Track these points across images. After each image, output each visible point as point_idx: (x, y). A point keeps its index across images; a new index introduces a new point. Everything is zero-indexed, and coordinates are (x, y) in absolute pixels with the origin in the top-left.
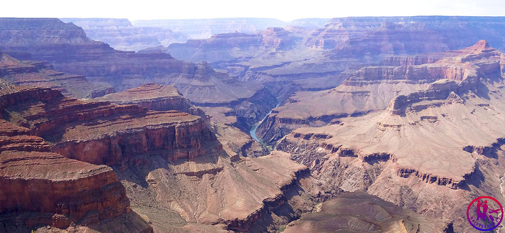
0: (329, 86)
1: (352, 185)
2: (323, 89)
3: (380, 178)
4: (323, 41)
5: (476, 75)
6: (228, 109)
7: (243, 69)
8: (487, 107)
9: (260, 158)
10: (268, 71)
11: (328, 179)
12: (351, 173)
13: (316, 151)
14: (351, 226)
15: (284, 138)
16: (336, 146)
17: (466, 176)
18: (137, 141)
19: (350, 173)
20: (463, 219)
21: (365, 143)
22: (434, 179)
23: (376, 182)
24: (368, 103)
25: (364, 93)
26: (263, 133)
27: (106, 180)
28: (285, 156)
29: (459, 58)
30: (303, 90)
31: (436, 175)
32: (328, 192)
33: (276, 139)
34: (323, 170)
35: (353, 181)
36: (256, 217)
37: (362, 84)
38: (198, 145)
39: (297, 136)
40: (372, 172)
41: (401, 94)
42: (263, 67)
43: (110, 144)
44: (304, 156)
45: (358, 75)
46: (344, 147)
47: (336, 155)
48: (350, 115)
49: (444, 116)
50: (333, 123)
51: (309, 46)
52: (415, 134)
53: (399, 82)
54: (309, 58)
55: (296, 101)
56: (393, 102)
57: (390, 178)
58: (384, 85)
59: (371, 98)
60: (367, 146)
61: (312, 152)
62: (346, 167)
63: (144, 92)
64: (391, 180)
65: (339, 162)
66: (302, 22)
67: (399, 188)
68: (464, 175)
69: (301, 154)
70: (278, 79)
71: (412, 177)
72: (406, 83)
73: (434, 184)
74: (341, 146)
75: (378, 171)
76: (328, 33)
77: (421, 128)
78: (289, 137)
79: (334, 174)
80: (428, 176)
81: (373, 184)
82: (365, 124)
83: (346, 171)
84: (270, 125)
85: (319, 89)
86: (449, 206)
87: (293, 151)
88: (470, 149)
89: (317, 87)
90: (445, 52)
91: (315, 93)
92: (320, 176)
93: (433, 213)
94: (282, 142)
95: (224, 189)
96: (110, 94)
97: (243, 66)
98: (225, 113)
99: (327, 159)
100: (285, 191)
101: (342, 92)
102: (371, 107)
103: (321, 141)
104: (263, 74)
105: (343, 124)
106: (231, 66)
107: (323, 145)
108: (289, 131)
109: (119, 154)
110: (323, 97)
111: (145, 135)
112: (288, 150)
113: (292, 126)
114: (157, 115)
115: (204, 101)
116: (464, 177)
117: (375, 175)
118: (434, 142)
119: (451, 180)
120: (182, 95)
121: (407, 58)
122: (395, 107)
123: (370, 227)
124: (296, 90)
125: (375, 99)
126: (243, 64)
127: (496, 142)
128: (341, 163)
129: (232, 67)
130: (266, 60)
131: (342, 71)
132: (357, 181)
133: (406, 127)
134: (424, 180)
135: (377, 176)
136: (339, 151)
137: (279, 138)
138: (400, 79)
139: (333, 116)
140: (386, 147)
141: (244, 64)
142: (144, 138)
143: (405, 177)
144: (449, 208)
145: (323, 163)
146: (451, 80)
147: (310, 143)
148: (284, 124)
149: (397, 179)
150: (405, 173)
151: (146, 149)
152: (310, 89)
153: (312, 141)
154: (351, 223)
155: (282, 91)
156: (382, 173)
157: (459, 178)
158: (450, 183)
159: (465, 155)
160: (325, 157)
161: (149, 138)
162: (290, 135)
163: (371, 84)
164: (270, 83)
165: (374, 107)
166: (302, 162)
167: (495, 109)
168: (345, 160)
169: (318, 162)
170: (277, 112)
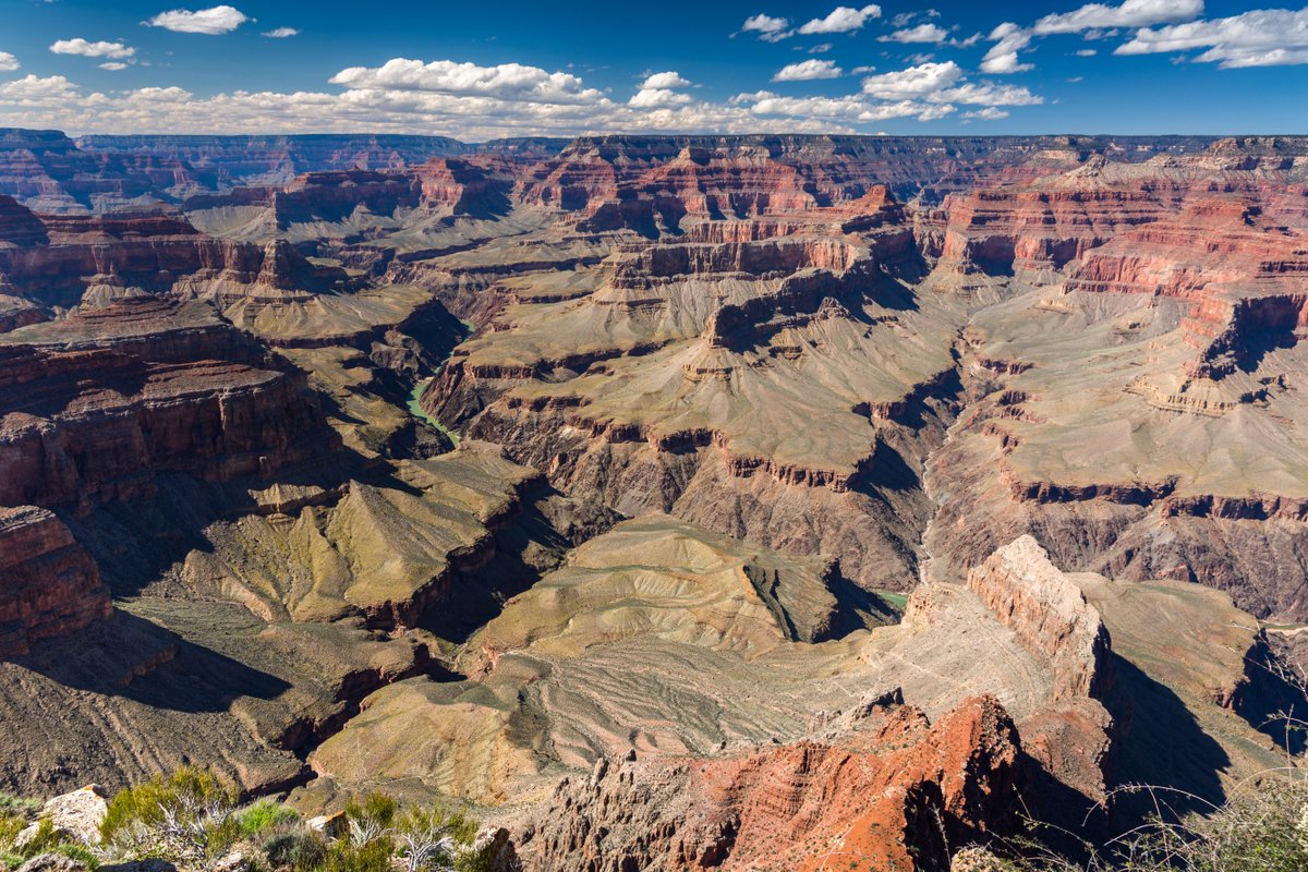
0: (577, 290)
1: (640, 503)
2: (565, 299)
3: (695, 482)
4: (559, 191)
5: (870, 258)
6: (349, 353)
7: (380, 256)
8: (892, 323)
9: (434, 459)
10: (440, 261)
11: (588, 495)
12: (635, 478)
13: (558, 435)
14: (642, 589)
15: (486, 410)
16: (601, 421)
17: (861, 464)
18: (118, 441)
19: (633, 478)
20: (858, 551)
21: (662, 410)
22: (800, 476)
23: (686, 493)
24: (663, 322)
25: (653, 303)
26: (436, 402)
27: (37, 544)
28: (488, 450)
29: (837, 226)
30: (522, 301)
31: (805, 466)
32: (589, 523)
33: (467, 414)
34: (576, 476)
35: (641, 494)
36: (434, 593)
37: (648, 286)
38: (281, 441)
39: (515, 404)
40: (679, 471)
41: (728, 302)
42: (427, 251)
43: (42, 453)
44: (534, 448)
45: (639, 265)
46: (617, 423)
47: (603, 440)
48: (626, 353)
49: (814, 344)
50: (593, 372)
51: (528, 201)
52: (760, 385)
53: (723, 278)
54: (532, 228)
55: (507, 327)
56: (712, 320)
57: (715, 480)
58: (692, 287)
59: (668, 313)
60: (666, 417)
61: (551, 439)
62: (626, 466)
63: (127, 318)
64: (717, 484)
65: (610, 456)
66: (511, 147)
67: (733, 500)
68: (855, 462)
69: (526, 443)
70: (463, 279)
71: (759, 474)
72: (738, 278)
73: (803, 484)
74: (612, 420)
75: (692, 469)
76: (570, 172)
77: (771, 374)
78: (497, 408)
79: (600, 482)
80: (790, 470)
81: (683, 496)
82: (660, 371)
83: (625, 475)
84: (452, 384)
85: (557, 299)
86: (832, 526)
87: (508, 438)
88: (864, 410)
89: (551, 293)
90: (810, 211)
91: (549, 308)
92: (572, 488)
93: (803, 544)
94: (482, 420)
95: (354, 536)
96: (32, 327)
97: (379, 250)
98: (343, 362)
99: (584, 451)
100: (496, 527)
101: (608, 303)
102: (668, 332)
103: (567, 414)
104: (429, 267)
105: (612, 373)
106: (350, 249)
107: (574, 421)
108: (496, 395)
109: (71, 476)
110: (567, 315)
111: (140, 424)
112: (496, 437)
113: (500, 384)
114: (169, 375)
115: (289, 335)
116: (856, 466)
117: (685, 476)
118: (796, 399)
119: (833, 474)
120: (231, 322)
121: (737, 226)
122: (718, 331)
123: (678, 587)
124: (507, 301)
125: (676, 315)
126: (379, 246)
127: (912, 391)
128: (614, 458)
129: (353, 253)
130: (433, 235)
131: (604, 257)
132: (649, 492)
133: (741, 371)
134: (781, 477)
135: (689, 478)
136: (607, 432)
137: (474, 412)
138: (725, 271)
139: (591, 357)
140: (705, 415)
141: (380, 243)
142: (137, 431)
143: (746, 475)
144: (832, 532)
145: (576, 460)
146: (824, 269)
147: (544, 419)
148: (483, 380)
149: (729, 481)
150: (745, 467)
151: (144, 459)
152: (536, 300)
153: (548, 413)
154: (641, 583)
155: (474, 306)
156: (699, 472)
157: (845, 471)
158: (831, 480)
159: (855, 422)
160: (579, 446)
161: (149, 431)
162: (498, 403)
163: (667, 282)
164: (446, 287)
165: (675, 334)
166: (529, 462)
167: (908, 324)
168: (619, 449)
169: (563, 459)
170: (466, 353)
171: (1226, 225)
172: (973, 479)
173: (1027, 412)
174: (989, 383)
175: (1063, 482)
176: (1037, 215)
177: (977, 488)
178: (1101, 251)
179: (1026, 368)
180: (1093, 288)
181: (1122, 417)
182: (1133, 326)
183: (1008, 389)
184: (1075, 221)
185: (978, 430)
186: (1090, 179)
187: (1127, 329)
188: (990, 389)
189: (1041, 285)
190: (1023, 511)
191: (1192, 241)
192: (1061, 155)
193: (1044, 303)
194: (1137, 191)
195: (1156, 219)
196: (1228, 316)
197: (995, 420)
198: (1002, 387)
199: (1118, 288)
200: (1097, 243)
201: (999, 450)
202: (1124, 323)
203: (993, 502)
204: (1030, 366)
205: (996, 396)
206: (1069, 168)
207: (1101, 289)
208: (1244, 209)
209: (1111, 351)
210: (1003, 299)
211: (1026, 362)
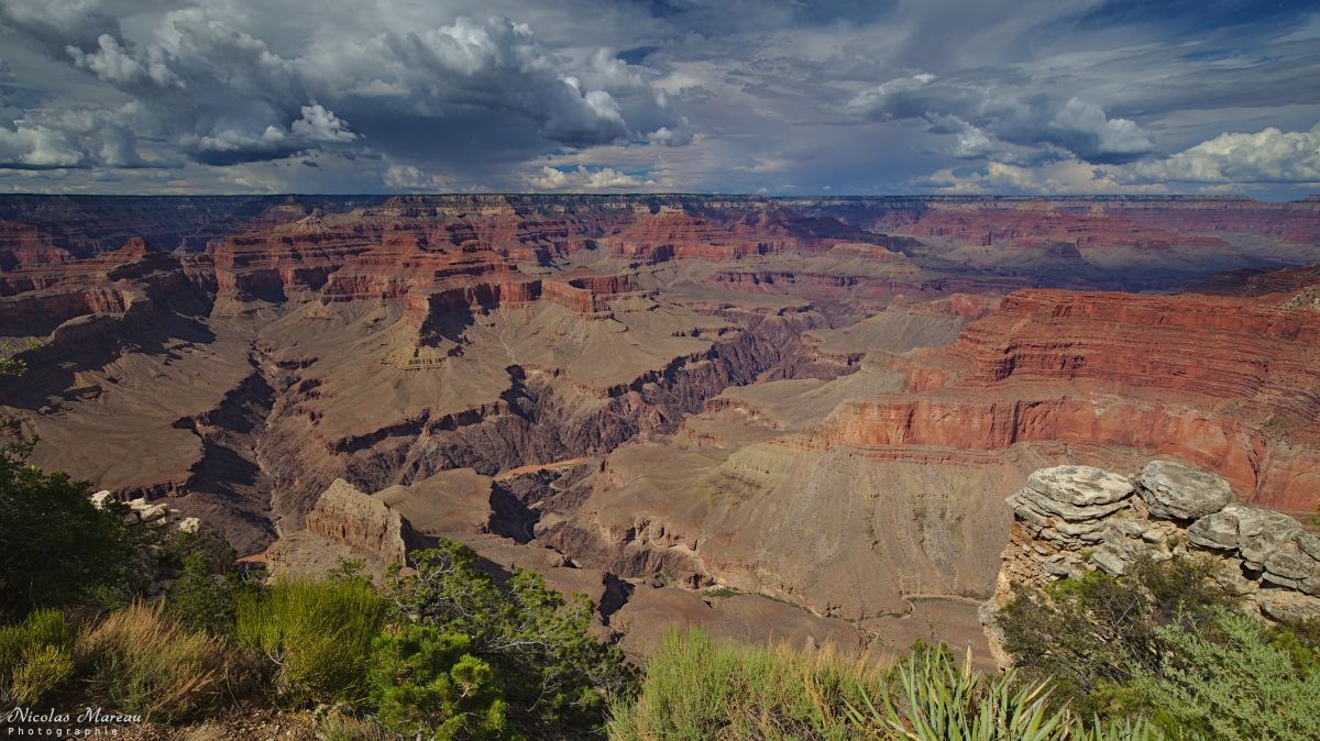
5: (148, 299)
8: (190, 349)
17: (195, 467)
29: (101, 275)
49: (113, 380)
52: (61, 429)
68: (190, 467)
80: (122, 491)
88: (186, 423)
90: (69, 263)
116: (191, 470)
118: (110, 431)
119: (170, 483)
127: (225, 398)
146: (99, 314)
157: (183, 476)
158: (170, 489)
159: (179, 435)
171: (409, 252)
172: (297, 450)
173: (322, 392)
174: (288, 378)
175: (359, 433)
176: (287, 253)
177: (302, 455)
178: (339, 274)
179: (312, 362)
180: (342, 300)
181: (385, 380)
182: (376, 321)
183: (303, 379)
184: (315, 255)
185: (290, 414)
186: (316, 226)
187: (372, 323)
188: (290, 383)
189: (305, 302)
190: (340, 461)
191: (393, 262)
192: (290, 209)
193: (311, 314)
194: (351, 232)
195: (369, 250)
196: (426, 305)
197: (302, 404)
198: (299, 379)
199: (358, 297)
200: (336, 268)
201: (310, 424)
202: (369, 319)
203: (317, 462)
204: (316, 360)
205: (297, 386)
206: (300, 218)
207: (349, 299)
208: (416, 240)
209: (366, 339)
210: (280, 316)
211: (312, 358)
